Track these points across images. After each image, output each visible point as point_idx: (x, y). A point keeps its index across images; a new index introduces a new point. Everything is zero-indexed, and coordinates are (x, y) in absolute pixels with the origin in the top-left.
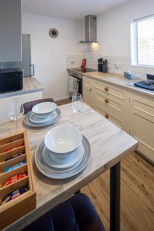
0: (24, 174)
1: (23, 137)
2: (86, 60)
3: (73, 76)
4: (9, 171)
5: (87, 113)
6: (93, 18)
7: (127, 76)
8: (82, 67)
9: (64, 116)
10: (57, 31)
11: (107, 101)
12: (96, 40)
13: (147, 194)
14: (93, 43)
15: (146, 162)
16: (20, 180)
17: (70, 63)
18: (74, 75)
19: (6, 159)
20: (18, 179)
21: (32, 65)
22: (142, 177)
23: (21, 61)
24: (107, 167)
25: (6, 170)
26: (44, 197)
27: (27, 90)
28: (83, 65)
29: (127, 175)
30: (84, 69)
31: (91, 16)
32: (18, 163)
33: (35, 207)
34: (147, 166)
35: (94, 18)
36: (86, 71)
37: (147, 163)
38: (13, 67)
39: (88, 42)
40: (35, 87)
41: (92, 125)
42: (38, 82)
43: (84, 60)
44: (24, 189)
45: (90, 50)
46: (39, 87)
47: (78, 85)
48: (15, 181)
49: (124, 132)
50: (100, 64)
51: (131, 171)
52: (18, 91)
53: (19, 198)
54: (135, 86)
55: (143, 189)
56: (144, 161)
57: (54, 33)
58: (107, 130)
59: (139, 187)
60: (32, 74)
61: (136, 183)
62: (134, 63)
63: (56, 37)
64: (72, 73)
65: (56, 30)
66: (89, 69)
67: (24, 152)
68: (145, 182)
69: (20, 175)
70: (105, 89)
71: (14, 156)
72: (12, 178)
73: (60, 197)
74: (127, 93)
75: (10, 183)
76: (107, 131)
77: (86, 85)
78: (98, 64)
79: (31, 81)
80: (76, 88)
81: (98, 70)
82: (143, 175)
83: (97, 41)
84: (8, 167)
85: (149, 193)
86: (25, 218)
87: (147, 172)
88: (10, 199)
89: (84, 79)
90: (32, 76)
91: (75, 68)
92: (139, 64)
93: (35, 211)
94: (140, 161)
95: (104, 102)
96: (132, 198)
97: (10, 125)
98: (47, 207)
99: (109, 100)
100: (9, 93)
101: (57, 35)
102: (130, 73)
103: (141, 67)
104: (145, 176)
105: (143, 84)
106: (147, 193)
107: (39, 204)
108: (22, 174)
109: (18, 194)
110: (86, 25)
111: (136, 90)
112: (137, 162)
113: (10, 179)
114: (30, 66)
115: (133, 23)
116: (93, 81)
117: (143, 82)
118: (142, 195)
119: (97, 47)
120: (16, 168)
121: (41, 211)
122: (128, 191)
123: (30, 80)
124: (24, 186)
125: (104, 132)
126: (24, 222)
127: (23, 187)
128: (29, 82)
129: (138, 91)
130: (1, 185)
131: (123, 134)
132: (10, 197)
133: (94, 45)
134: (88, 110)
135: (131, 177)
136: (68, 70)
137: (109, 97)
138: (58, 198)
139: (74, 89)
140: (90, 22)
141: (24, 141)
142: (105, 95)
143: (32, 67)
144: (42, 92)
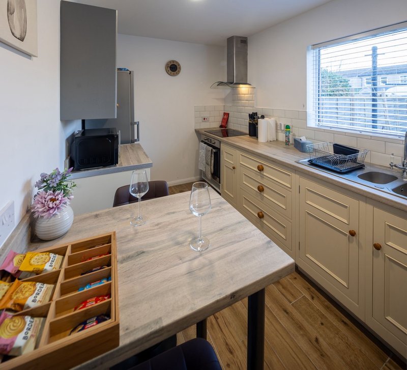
0: (106, 296)
1: (110, 242)
2: (228, 114)
3: (205, 143)
4: (86, 289)
5: (218, 208)
6: (241, 40)
7: (299, 146)
8: (221, 126)
9: (179, 212)
10: (179, 65)
11: (261, 189)
12: (247, 80)
13: (322, 355)
14: (241, 86)
15: (326, 300)
16: (99, 303)
17: (201, 119)
18: (207, 141)
19: (83, 272)
20: (96, 302)
21: (135, 123)
22: (316, 326)
23: (116, 117)
24: (235, 297)
25: (80, 289)
26: (132, 332)
27: (125, 165)
28: (223, 124)
29: (291, 320)
30: (225, 131)
31: (237, 37)
32: (99, 279)
33: (118, 345)
34: (327, 307)
35: (244, 41)
36: (229, 135)
37: (327, 303)
38: (105, 127)
39: (232, 83)
40: (139, 161)
41: (221, 230)
42: (144, 152)
43: (225, 114)
44: (104, 317)
45: (235, 97)
46: (144, 161)
47: (213, 158)
48: (92, 304)
49: (273, 244)
50: (252, 123)
51: (299, 314)
52: (110, 167)
53: (94, 328)
54: (309, 165)
55: (317, 345)
56: (323, 298)
57: (173, 68)
58: (246, 239)
59: (310, 343)
60: (136, 138)
61: (305, 334)
62: (312, 123)
63: (177, 74)
64: (203, 138)
65: (177, 62)
66: (234, 131)
67: (109, 264)
68: (321, 336)
69: (100, 297)
70: (258, 168)
71: (94, 269)
72: (88, 301)
73: (157, 335)
74: (295, 177)
75: (84, 307)
76: (246, 241)
77: (226, 159)
78: (249, 123)
79: (133, 150)
80: (209, 163)
81: (247, 132)
82: (319, 322)
83: (248, 82)
84: (85, 285)
85: (327, 355)
86: (102, 358)
87: (326, 318)
88: (83, 329)
89: (224, 149)
90: (136, 141)
91: (210, 128)
92: (321, 123)
93: (117, 351)
94: (315, 298)
95: (257, 190)
96: (295, 360)
97: (94, 222)
98: (136, 347)
99: (265, 188)
100: (96, 170)
101: (179, 71)
102: (304, 139)
103: (324, 129)
104: (322, 324)
105: (326, 162)
106: (324, 354)
107: (124, 341)
108: (103, 296)
109: (95, 324)
110: (228, 53)
111: (311, 172)
112: (309, 298)
113: (85, 302)
114: (133, 124)
115: (312, 51)
116: (238, 152)
117: (325, 159)
118: (314, 356)
119: (247, 93)
120: (94, 286)
121: (127, 351)
122: (290, 346)
123: (131, 148)
124: (105, 313)
125: (240, 241)
126: (101, 363)
127: (102, 315)
128: (130, 151)
129: (313, 173)
130: (73, 309)
131: (271, 247)
132: (83, 326)
133: (243, 89)
134: (221, 203)
135: (298, 324)
136: (198, 132)
137: (264, 182)
138: (152, 336)
139: (207, 166)
140: (236, 47)
141: (110, 247)
142: (258, 179)
143: (136, 126)
144: (149, 169)
